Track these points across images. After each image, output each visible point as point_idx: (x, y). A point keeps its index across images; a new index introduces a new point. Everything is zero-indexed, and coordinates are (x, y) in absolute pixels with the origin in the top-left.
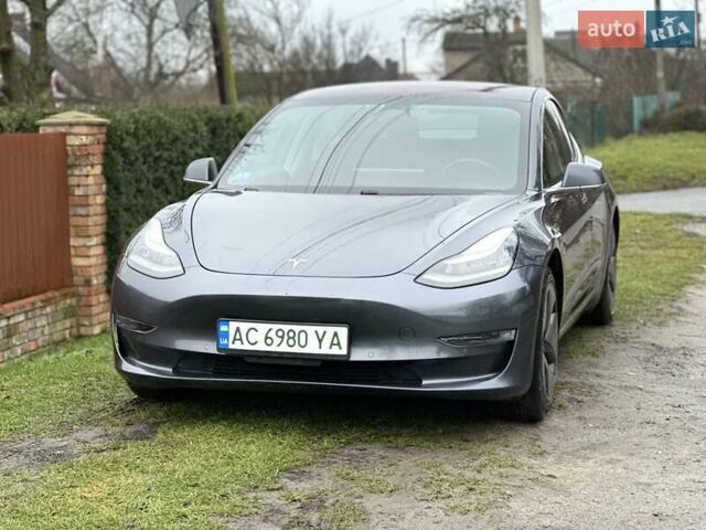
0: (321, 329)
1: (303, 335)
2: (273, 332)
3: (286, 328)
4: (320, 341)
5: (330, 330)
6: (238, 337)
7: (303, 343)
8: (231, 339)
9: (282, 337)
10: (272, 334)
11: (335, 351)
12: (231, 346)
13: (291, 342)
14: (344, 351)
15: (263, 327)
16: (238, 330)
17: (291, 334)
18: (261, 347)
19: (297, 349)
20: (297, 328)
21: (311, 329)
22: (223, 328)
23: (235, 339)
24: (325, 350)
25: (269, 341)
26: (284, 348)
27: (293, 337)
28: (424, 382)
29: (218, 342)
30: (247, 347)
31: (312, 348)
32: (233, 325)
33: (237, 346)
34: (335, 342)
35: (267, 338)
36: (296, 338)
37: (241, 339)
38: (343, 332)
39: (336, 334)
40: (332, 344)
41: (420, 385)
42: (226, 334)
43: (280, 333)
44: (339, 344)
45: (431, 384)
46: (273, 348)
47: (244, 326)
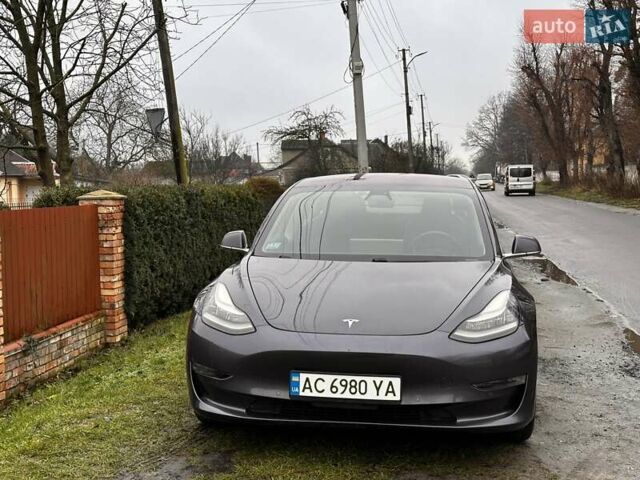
0: (378, 380)
1: (363, 384)
2: (338, 381)
3: (349, 378)
4: (378, 389)
5: (386, 380)
6: (307, 386)
7: (363, 391)
8: (301, 388)
9: (346, 386)
10: (337, 384)
11: (390, 397)
12: (301, 394)
13: (353, 390)
14: (397, 398)
15: (329, 378)
16: (307, 380)
17: (353, 384)
18: (327, 394)
19: (358, 396)
20: (358, 379)
21: (369, 380)
22: (294, 379)
23: (305, 388)
24: (382, 397)
25: (334, 390)
26: (347, 395)
27: (354, 386)
28: (458, 421)
29: (290, 389)
30: (315, 394)
31: (371, 395)
32: (303, 376)
33: (307, 393)
34: (390, 390)
35: (332, 387)
36: (357, 387)
37: (310, 388)
38: (397, 382)
39: (391, 383)
40: (388, 392)
41: (455, 423)
42: (298, 383)
43: (344, 383)
44: (393, 392)
45: (464, 422)
46: (338, 395)
47: (313, 377)
